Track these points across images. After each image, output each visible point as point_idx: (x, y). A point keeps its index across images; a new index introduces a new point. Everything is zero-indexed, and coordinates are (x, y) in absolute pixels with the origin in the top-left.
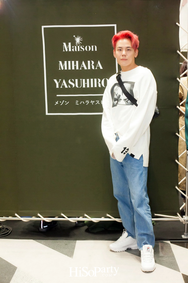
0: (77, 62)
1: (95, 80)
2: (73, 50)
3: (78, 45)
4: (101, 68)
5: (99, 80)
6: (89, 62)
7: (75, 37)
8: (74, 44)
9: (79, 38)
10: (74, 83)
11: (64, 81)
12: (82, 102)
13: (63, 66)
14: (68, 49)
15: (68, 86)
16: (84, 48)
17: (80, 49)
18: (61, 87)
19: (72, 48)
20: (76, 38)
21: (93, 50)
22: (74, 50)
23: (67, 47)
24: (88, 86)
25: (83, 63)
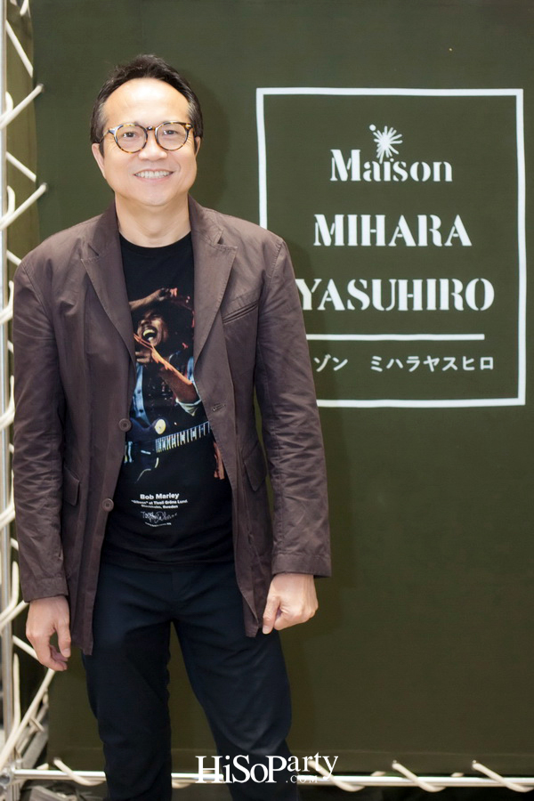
0: (381, 219)
1: (444, 283)
2: (367, 176)
3: (386, 159)
4: (466, 241)
5: (458, 285)
6: (422, 219)
7: (376, 131)
8: (369, 154)
9: (390, 134)
10: (369, 292)
11: (332, 287)
12: (395, 364)
13: (330, 231)
14: (349, 172)
15: (345, 305)
16: (408, 170)
17: (393, 172)
18: (322, 307)
19: (363, 170)
20: (378, 134)
21: (437, 178)
22: (372, 176)
23: (346, 166)
24: (418, 306)
25: (403, 223)
